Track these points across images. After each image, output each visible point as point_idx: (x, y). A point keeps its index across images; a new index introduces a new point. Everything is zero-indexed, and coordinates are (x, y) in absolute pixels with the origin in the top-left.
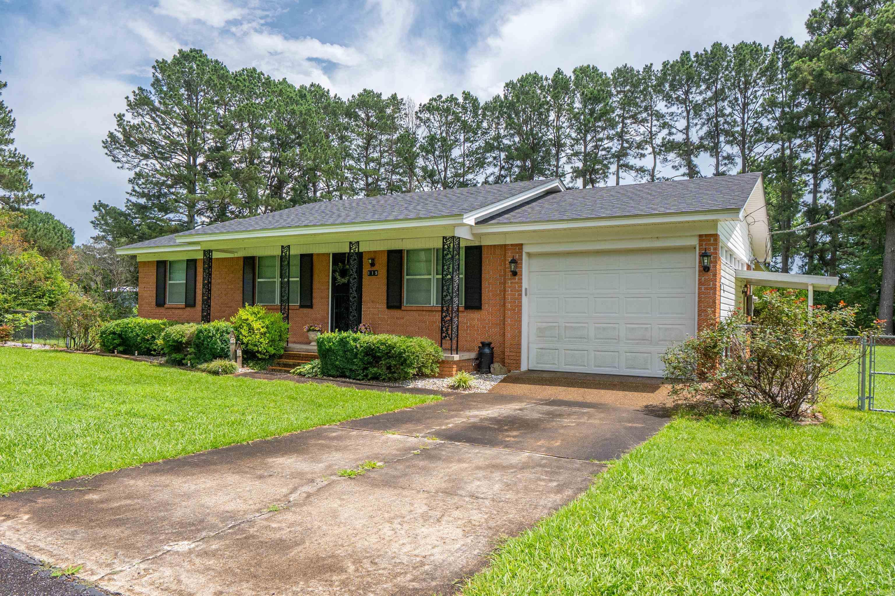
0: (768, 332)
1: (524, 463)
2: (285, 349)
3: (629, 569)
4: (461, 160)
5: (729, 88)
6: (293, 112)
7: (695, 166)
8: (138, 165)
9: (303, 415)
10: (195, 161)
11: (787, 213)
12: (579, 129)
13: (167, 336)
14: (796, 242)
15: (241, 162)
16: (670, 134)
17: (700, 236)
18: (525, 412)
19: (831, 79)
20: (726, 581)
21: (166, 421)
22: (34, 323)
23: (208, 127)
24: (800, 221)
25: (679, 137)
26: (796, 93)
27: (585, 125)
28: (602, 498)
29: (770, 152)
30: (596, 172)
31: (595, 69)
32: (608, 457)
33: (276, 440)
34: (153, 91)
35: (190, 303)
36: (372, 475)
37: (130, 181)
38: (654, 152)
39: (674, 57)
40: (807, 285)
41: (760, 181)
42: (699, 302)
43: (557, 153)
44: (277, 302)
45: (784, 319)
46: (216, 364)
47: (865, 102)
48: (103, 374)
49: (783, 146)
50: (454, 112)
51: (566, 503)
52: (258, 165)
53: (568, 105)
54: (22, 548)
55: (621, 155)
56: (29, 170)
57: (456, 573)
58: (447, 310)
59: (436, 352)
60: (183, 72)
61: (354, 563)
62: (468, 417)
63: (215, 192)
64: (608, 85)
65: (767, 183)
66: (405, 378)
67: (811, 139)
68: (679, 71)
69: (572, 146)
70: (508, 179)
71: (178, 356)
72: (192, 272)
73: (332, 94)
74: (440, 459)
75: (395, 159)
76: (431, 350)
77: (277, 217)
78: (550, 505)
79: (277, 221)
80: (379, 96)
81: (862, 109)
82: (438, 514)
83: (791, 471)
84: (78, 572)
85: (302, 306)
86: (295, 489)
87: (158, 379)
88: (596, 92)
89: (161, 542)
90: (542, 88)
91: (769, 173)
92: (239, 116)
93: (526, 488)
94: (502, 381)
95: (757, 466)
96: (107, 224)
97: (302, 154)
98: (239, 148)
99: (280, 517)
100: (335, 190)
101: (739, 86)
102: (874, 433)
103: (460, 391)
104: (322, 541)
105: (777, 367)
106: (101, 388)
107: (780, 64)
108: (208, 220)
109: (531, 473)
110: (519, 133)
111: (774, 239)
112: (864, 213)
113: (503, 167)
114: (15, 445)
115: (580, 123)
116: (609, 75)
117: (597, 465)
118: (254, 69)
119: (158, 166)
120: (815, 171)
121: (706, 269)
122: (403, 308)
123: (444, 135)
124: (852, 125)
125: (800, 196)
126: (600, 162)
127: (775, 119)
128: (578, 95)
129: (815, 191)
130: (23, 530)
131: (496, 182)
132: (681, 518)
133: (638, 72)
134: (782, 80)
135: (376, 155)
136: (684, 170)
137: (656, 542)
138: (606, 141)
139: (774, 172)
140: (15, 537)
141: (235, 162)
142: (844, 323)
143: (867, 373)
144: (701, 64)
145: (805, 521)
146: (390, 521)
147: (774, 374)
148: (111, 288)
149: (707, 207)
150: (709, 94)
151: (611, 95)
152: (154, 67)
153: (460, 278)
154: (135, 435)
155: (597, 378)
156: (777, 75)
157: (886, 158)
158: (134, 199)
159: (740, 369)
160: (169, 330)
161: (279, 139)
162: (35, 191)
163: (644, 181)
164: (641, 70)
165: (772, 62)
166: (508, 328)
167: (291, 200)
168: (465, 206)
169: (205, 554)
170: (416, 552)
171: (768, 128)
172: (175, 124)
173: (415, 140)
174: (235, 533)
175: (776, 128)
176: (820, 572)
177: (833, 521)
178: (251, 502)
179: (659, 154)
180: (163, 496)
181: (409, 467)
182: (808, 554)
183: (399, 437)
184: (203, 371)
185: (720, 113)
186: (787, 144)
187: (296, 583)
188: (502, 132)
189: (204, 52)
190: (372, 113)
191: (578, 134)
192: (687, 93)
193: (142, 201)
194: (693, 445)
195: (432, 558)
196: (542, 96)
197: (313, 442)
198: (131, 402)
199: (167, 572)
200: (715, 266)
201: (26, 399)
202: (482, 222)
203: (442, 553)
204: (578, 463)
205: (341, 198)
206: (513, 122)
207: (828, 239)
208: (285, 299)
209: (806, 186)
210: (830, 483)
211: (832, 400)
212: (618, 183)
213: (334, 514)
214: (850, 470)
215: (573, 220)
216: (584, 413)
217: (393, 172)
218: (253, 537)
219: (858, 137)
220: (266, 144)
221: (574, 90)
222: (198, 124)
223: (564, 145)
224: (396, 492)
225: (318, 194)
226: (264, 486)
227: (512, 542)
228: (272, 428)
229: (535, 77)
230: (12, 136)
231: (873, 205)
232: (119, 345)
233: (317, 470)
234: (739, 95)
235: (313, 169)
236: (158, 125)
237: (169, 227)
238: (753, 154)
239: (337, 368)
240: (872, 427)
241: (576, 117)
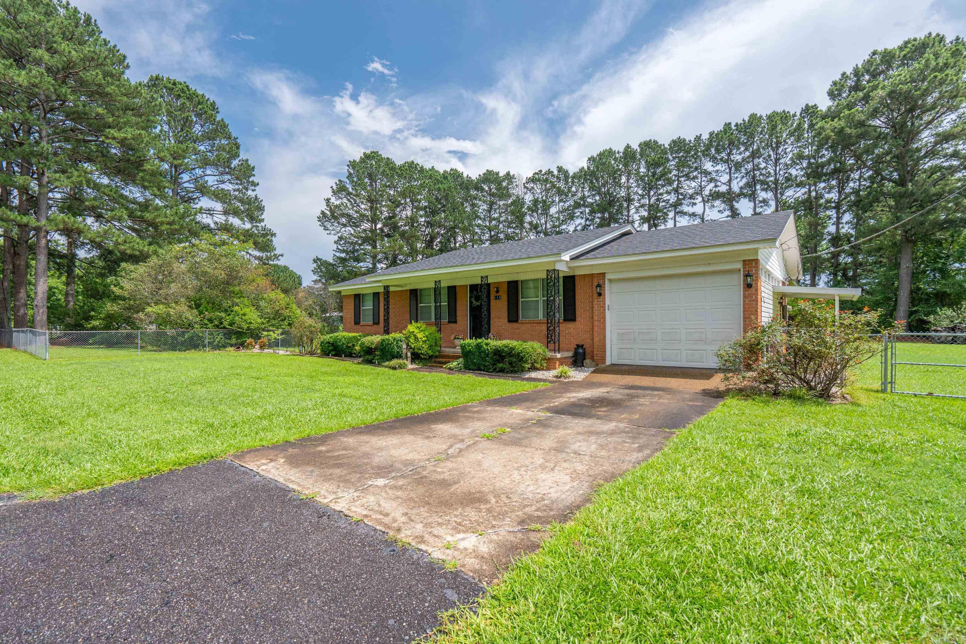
0: (803, 332)
1: (612, 430)
2: (439, 352)
3: (698, 508)
4: (557, 215)
5: (764, 148)
6: (439, 189)
7: (737, 209)
8: (340, 232)
9: (453, 397)
10: (376, 226)
11: (814, 241)
12: (644, 187)
13: (363, 344)
14: (822, 263)
15: (406, 226)
16: (716, 186)
17: (744, 261)
18: (611, 394)
19: (851, 133)
20: (777, 520)
21: (364, 400)
22: (280, 337)
23: (384, 203)
24: (825, 247)
25: (723, 189)
26: (820, 146)
27: (649, 184)
28: (673, 456)
29: (799, 194)
30: (658, 218)
31: (656, 142)
32: (676, 426)
33: (437, 413)
34: (348, 182)
35: (376, 322)
36: (504, 437)
37: (335, 242)
38: (703, 200)
39: (718, 127)
40: (834, 296)
41: (792, 217)
42: (744, 311)
43: (628, 206)
44: (433, 320)
45: (816, 322)
46: (394, 362)
47: (881, 150)
48: (324, 370)
49: (809, 189)
50: (551, 182)
51: (645, 459)
52: (417, 227)
53: (636, 170)
54: (281, 480)
55: (676, 205)
56: (273, 239)
57: (567, 506)
58: (551, 322)
59: (544, 352)
60: (366, 167)
61: (494, 497)
62: (569, 398)
63: (390, 247)
64: (666, 153)
65: (798, 219)
66: (522, 371)
67: (834, 183)
68: (722, 138)
69: (639, 200)
70: (592, 227)
71: (370, 357)
72: (376, 302)
73: (465, 175)
74: (551, 427)
75: (509, 217)
76: (540, 350)
77: (431, 261)
78: (633, 460)
79: (432, 264)
80: (497, 174)
81: (877, 155)
82: (552, 465)
83: (826, 439)
84: (315, 496)
85: (449, 322)
86: (451, 446)
87: (358, 373)
88: (656, 159)
89: (366, 478)
90: (616, 159)
91: (799, 211)
92: (403, 195)
93: (615, 448)
94: (592, 372)
95: (797, 434)
96: (321, 271)
97: (446, 217)
98: (404, 216)
99: (442, 465)
100: (468, 242)
101: (772, 146)
102: (897, 410)
103: (562, 379)
104: (472, 481)
105: (811, 360)
106: (322, 378)
107: (806, 126)
108: (385, 266)
109: (618, 437)
110: (599, 193)
111: (804, 262)
112: (882, 238)
113: (588, 219)
114: (273, 415)
115: (645, 183)
116: (667, 146)
117: (667, 432)
118: (413, 162)
119: (352, 232)
120: (838, 207)
121: (749, 286)
122: (519, 321)
123: (544, 198)
124: (870, 168)
125: (825, 227)
126: (661, 211)
127: (802, 169)
128: (643, 162)
129: (838, 223)
130: (281, 469)
131: (583, 230)
132: (736, 472)
133: (690, 141)
134: (808, 138)
135: (496, 215)
136: (728, 213)
137: (718, 489)
138: (665, 195)
139: (802, 210)
140: (276, 473)
141: (401, 225)
142: (868, 324)
143: (889, 364)
144: (740, 131)
145: (841, 477)
146: (518, 469)
147: (808, 364)
148: (325, 314)
149: (749, 239)
150: (747, 154)
151: (668, 160)
152: (348, 166)
153: (559, 299)
154: (346, 409)
155: (664, 370)
156: (804, 134)
157: (900, 193)
158: (338, 254)
159: (779, 361)
160: (363, 340)
161: (430, 209)
162: (277, 252)
163: (696, 222)
164: (693, 140)
165: (799, 125)
166: (596, 334)
167: (439, 250)
168: (562, 247)
169: (395, 487)
170: (538, 491)
171: (796, 177)
172: (362, 203)
173: (523, 203)
174: (414, 474)
175: (803, 176)
176: (856, 516)
177: (865, 478)
178: (422, 454)
179: (708, 202)
180: (366, 449)
181: (528, 432)
182: (845, 503)
183: (520, 411)
184: (386, 367)
185: (756, 168)
186: (813, 188)
187: (457, 509)
188: (586, 193)
189: (380, 153)
190: (493, 186)
191: (644, 191)
192: (729, 154)
193: (343, 255)
194: (743, 418)
195: (549, 496)
196: (615, 165)
197: (461, 414)
198: (342, 388)
199: (372, 498)
200: (757, 284)
201: (277, 386)
202: (575, 258)
203: (557, 492)
204: (653, 431)
205: (473, 246)
206: (595, 186)
207: (850, 260)
208: (438, 317)
209: (829, 220)
210: (861, 448)
211: (858, 385)
212: (675, 225)
213: (479, 464)
214: (878, 439)
215: (643, 253)
216: (656, 395)
217: (509, 227)
218: (425, 477)
219: (875, 178)
220: (422, 213)
221: (639, 160)
222: (377, 201)
223: (633, 200)
224: (521, 449)
225: (457, 245)
226: (431, 444)
227: (607, 486)
228: (434, 405)
229: (610, 152)
230: (263, 217)
231: (889, 231)
232: (333, 350)
233: (466, 434)
234: (771, 153)
235: (453, 228)
236: (352, 204)
237: (361, 271)
238: (784, 197)
239: (474, 364)
240: (895, 405)
241: (642, 179)
